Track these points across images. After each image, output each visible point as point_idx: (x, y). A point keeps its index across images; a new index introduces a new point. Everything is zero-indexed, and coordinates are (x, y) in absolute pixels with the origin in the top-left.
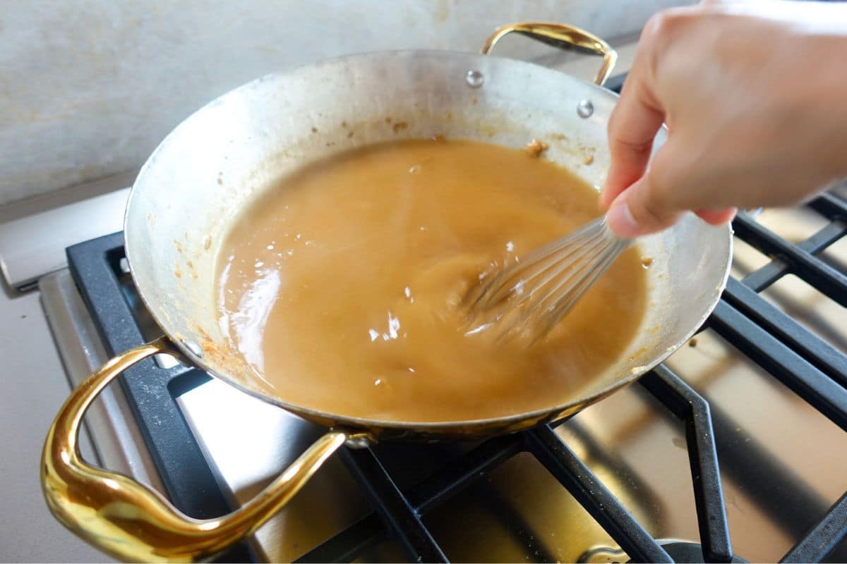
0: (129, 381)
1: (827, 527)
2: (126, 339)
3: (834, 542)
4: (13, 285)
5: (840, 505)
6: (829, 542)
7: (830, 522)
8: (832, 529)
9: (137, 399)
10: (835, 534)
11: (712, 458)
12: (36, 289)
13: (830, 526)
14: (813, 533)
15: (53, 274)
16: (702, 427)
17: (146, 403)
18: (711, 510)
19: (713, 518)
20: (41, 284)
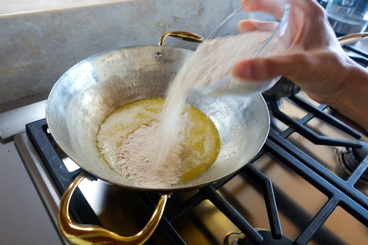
0: (57, 177)
1: (314, 224)
2: (55, 161)
3: (316, 229)
4: (4, 139)
5: (318, 216)
6: (315, 229)
7: (315, 222)
8: (316, 224)
9: (61, 184)
10: (317, 227)
11: (273, 200)
12: (13, 140)
13: (315, 223)
14: (309, 226)
15: (20, 134)
16: (269, 189)
17: (65, 185)
18: (274, 219)
19: (275, 222)
20: (15, 138)
